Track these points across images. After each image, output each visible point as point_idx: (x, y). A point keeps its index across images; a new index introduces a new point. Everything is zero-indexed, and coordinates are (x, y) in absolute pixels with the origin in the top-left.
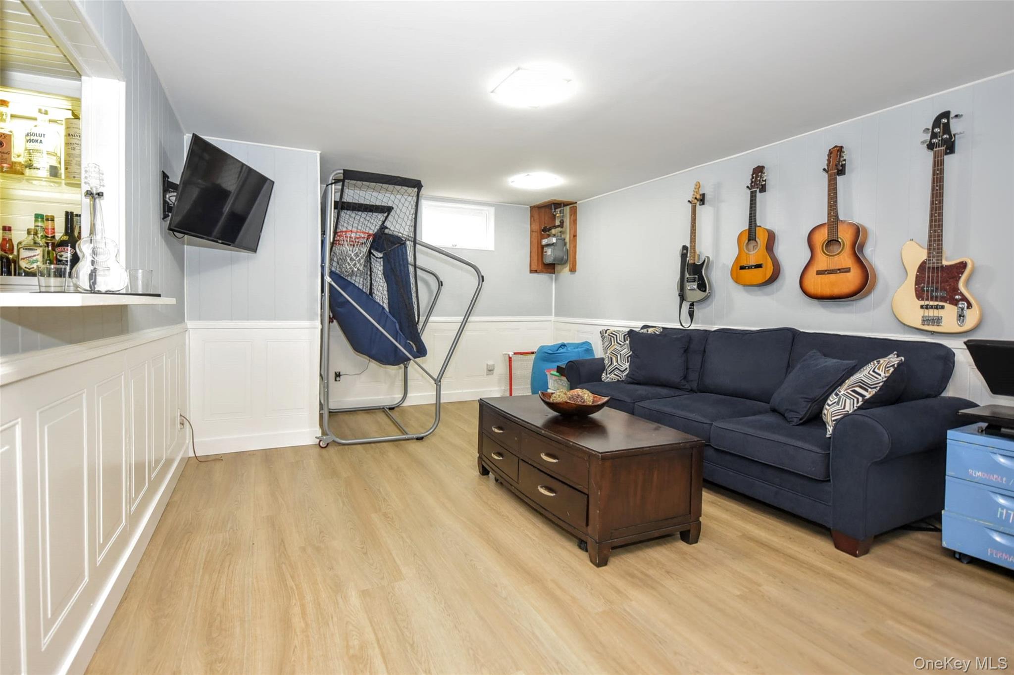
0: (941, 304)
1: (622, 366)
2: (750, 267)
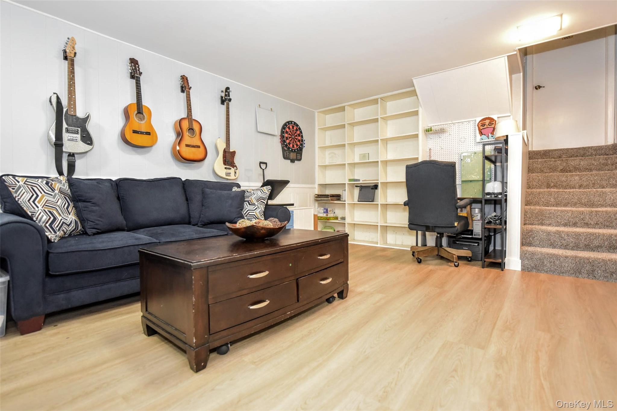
0: (230, 167)
1: (67, 220)
2: (142, 133)
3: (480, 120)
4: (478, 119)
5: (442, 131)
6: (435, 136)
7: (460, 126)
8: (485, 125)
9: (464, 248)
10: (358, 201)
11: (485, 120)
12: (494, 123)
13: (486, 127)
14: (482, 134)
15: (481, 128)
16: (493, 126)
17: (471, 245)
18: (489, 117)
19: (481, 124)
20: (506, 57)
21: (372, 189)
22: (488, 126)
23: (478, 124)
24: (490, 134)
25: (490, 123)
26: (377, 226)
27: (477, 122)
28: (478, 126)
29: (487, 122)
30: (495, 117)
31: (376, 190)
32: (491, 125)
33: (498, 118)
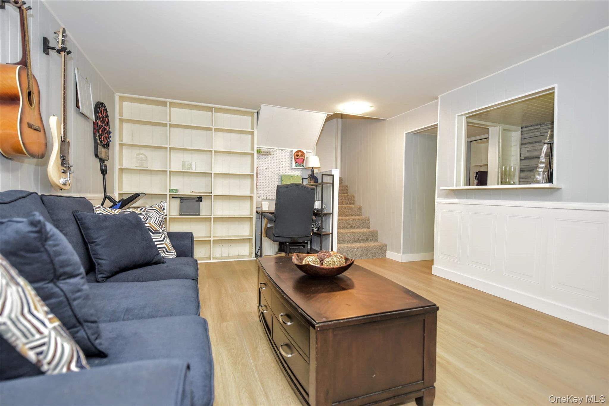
3: (296, 151)
4: (295, 151)
5: (268, 153)
6: (262, 157)
7: (280, 153)
8: (298, 156)
9: (295, 251)
10: (180, 215)
11: (299, 152)
12: (304, 155)
13: (299, 157)
14: (297, 163)
15: (296, 157)
16: (303, 158)
17: (300, 248)
18: (301, 150)
19: (296, 154)
20: (327, 115)
21: (197, 201)
22: (300, 157)
23: (294, 154)
24: (301, 163)
25: (301, 154)
26: (210, 241)
27: (294, 153)
28: (294, 155)
29: (300, 154)
30: (304, 151)
31: (201, 203)
32: (302, 157)
33: (306, 152)
